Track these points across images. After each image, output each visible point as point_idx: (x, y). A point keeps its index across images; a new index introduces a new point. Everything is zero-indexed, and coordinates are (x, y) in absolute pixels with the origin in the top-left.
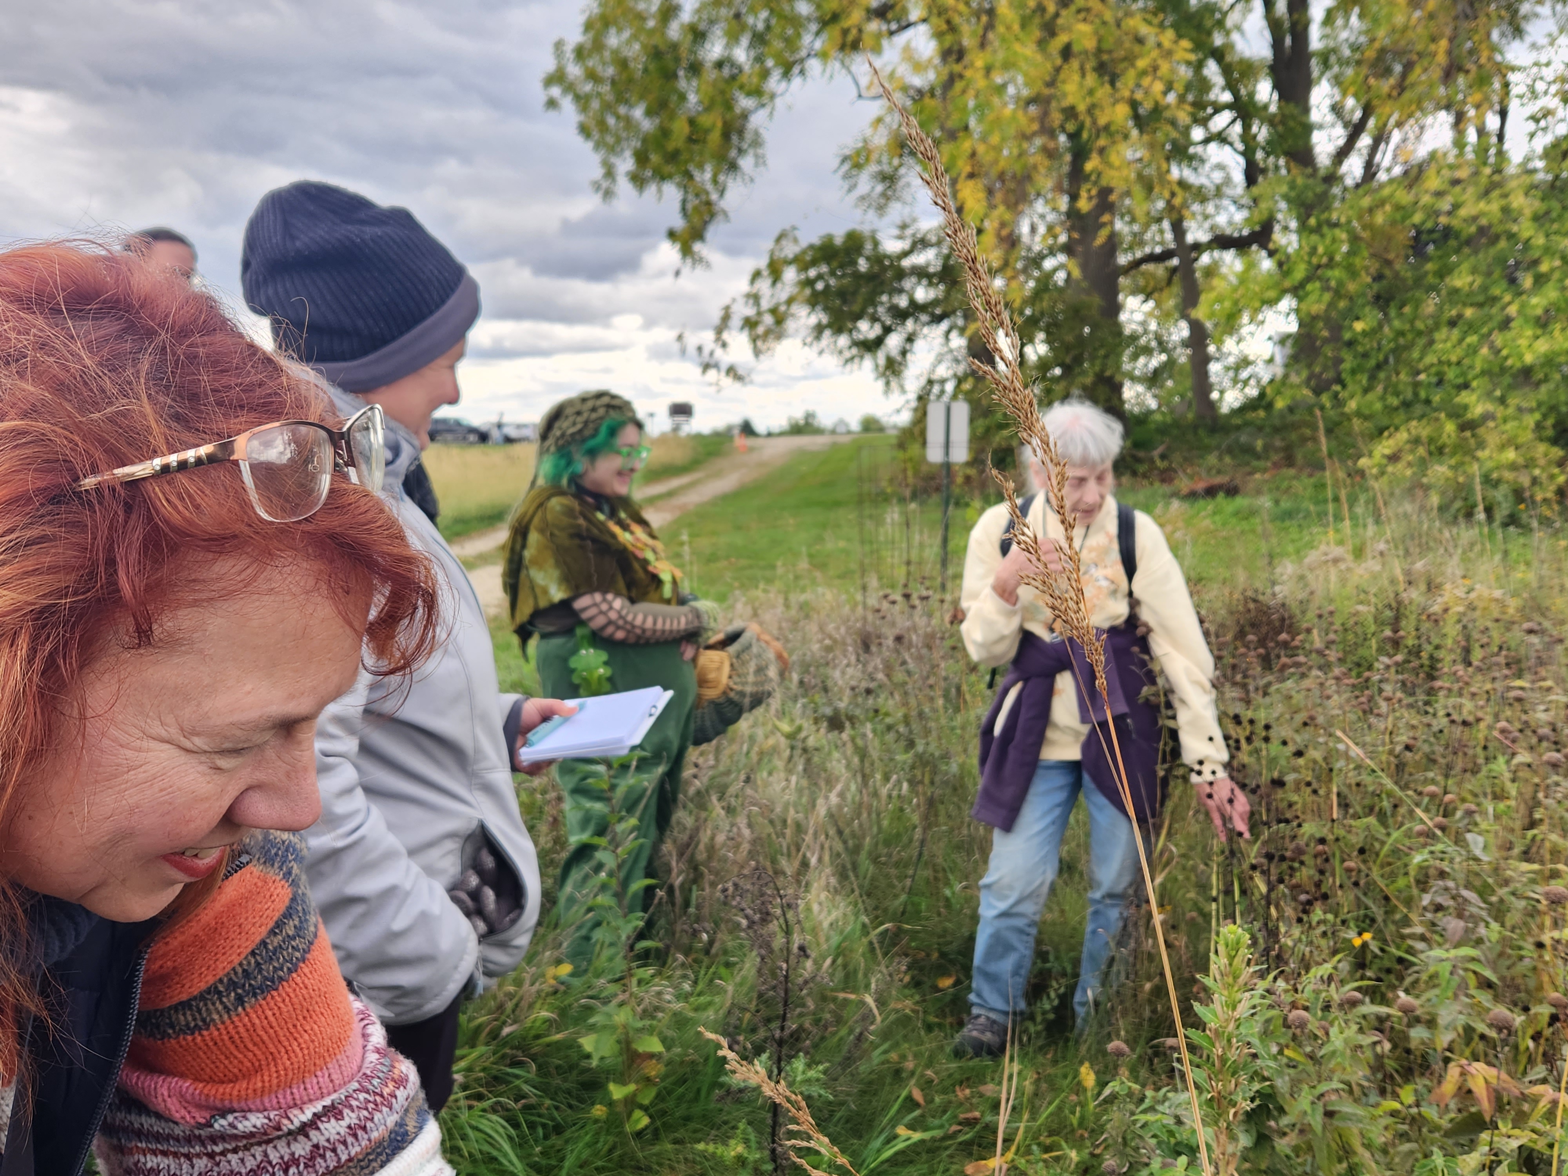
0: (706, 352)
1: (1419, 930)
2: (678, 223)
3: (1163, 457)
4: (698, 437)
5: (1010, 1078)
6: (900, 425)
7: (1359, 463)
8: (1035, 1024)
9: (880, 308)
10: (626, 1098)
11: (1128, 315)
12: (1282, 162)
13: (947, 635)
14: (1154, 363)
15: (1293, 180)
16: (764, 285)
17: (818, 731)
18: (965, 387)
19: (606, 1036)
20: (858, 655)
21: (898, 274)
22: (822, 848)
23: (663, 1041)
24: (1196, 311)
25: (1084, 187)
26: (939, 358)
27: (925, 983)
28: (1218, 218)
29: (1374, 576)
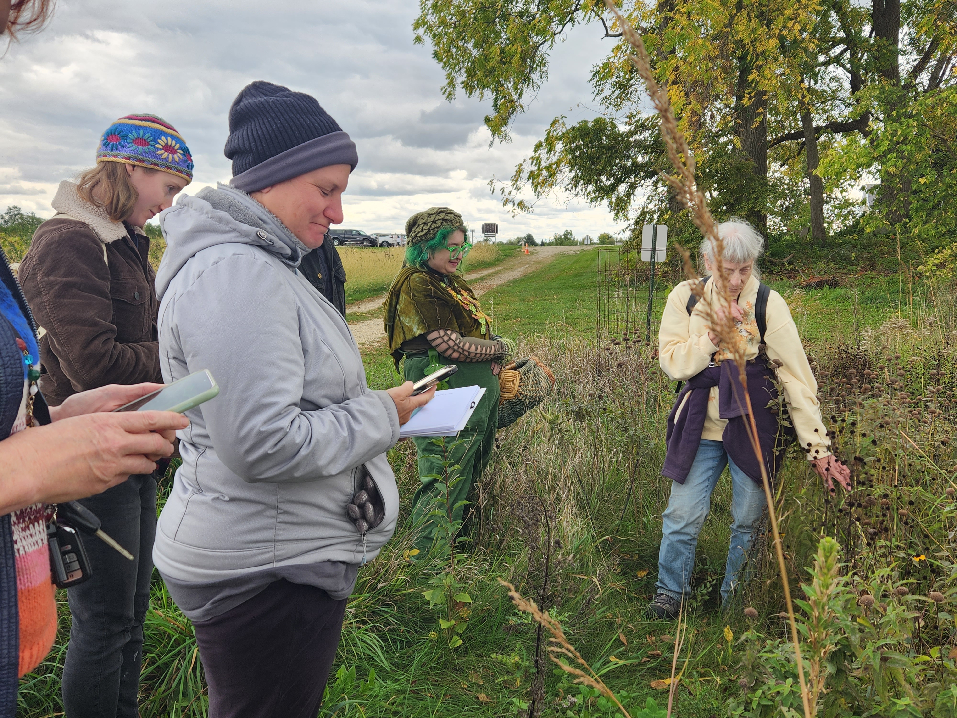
0: (506, 192)
1: (946, 553)
2: (492, 114)
3: (790, 263)
4: (500, 244)
5: (681, 631)
6: (624, 239)
7: (918, 269)
8: (697, 601)
9: (614, 167)
10: (449, 628)
11: (771, 174)
12: (876, 77)
13: (650, 366)
14: (787, 204)
15: (883, 88)
16: (543, 152)
17: (568, 421)
18: (666, 217)
19: (438, 591)
20: (594, 377)
21: (627, 146)
22: (569, 490)
23: (472, 597)
24: (815, 171)
25: (747, 91)
26: (650, 198)
27: (629, 573)
28: (833, 112)
29: (925, 339)
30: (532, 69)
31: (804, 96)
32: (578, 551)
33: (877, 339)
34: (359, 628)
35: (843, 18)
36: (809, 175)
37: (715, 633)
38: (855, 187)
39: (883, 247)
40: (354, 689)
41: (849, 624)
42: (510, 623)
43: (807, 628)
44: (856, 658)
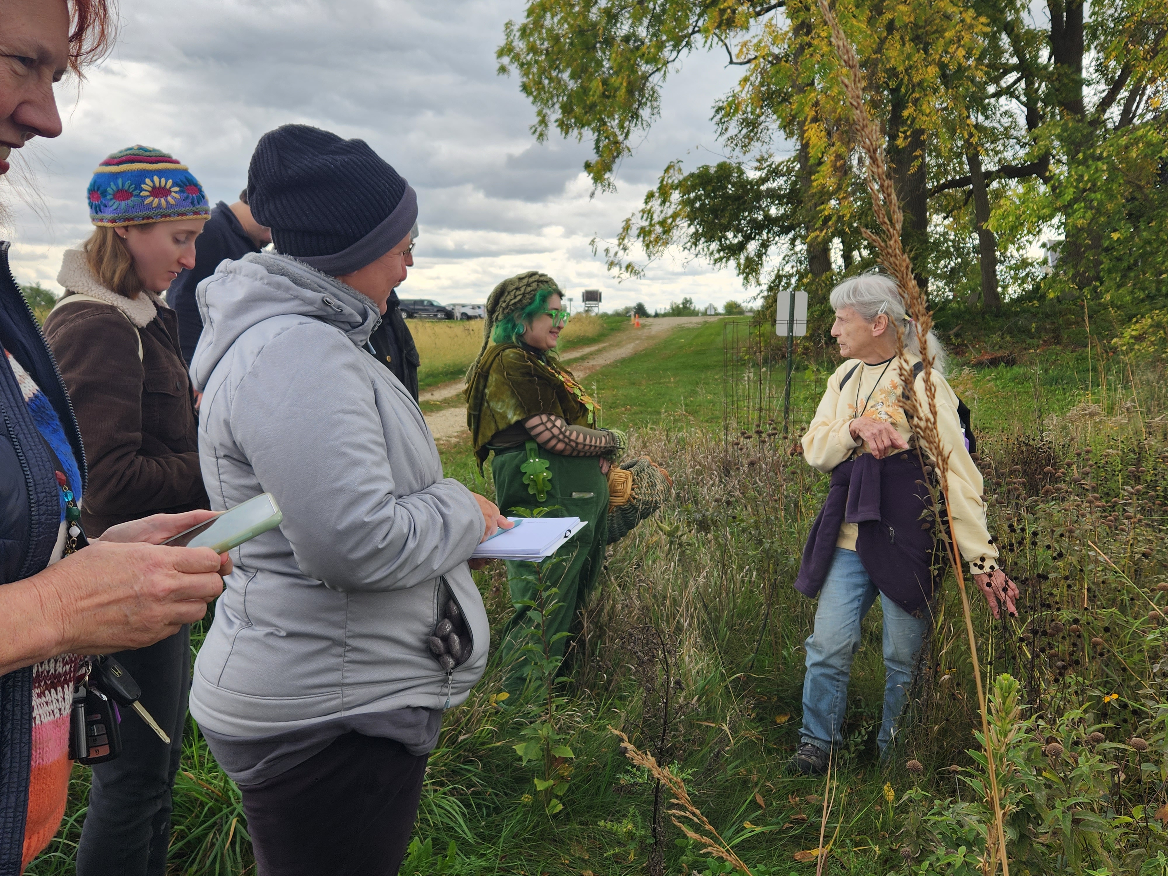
0: (612, 253)
1: (1149, 691)
2: (593, 158)
3: (957, 336)
4: (605, 316)
5: (831, 790)
6: (755, 309)
7: (1113, 342)
8: (849, 752)
9: (742, 221)
10: (546, 790)
11: (933, 228)
12: (1057, 111)
13: (789, 464)
14: (953, 264)
15: (1066, 124)
16: (655, 204)
17: (690, 532)
18: (805, 280)
19: (533, 744)
20: (721, 477)
21: (757, 195)
22: (692, 617)
23: (574, 750)
24: (986, 224)
25: (901, 129)
26: (786, 259)
27: (766, 719)
28: (1005, 153)
29: (1122, 427)
30: (640, 104)
31: (971, 135)
32: (703, 692)
33: (1064, 428)
34: (435, 791)
35: (1015, 41)
36: (977, 229)
37: (872, 792)
38: (1034, 243)
39: (1069, 316)
40: (430, 867)
41: (1033, 779)
42: (622, 782)
43: (982, 784)
44: (1043, 820)
